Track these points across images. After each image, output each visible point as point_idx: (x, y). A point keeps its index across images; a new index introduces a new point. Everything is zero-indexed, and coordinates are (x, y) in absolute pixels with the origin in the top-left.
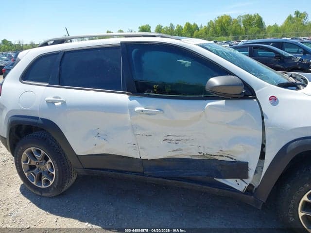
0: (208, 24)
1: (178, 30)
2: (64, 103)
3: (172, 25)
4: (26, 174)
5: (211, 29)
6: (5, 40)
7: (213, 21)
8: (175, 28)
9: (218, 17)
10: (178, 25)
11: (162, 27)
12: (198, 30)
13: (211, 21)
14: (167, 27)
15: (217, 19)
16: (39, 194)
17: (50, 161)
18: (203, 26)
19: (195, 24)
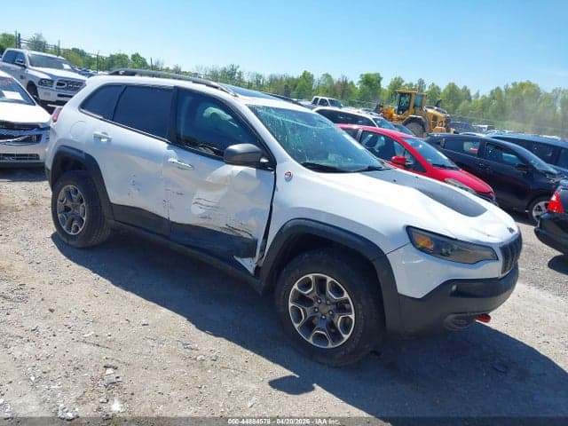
0: (492, 92)
1: (430, 93)
2: (109, 140)
3: (421, 82)
4: (59, 215)
5: (494, 103)
6: (137, 54)
7: (503, 89)
8: (427, 89)
9: (514, 84)
10: (433, 84)
11: (403, 81)
12: (470, 100)
13: (498, 88)
14: (411, 85)
15: (511, 87)
16: (65, 240)
17: (84, 204)
18: (481, 95)
19: (465, 88)
